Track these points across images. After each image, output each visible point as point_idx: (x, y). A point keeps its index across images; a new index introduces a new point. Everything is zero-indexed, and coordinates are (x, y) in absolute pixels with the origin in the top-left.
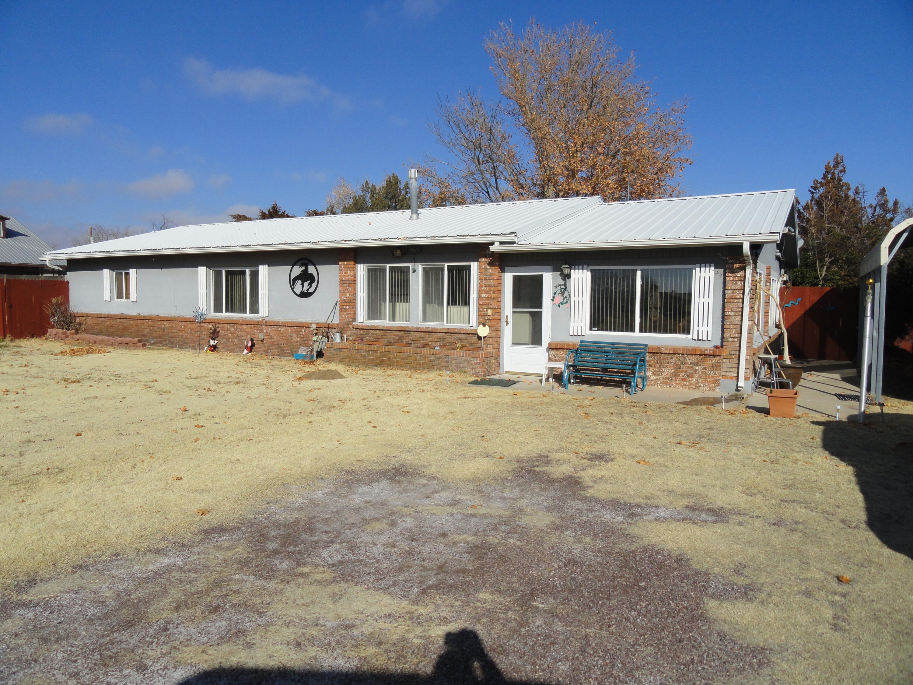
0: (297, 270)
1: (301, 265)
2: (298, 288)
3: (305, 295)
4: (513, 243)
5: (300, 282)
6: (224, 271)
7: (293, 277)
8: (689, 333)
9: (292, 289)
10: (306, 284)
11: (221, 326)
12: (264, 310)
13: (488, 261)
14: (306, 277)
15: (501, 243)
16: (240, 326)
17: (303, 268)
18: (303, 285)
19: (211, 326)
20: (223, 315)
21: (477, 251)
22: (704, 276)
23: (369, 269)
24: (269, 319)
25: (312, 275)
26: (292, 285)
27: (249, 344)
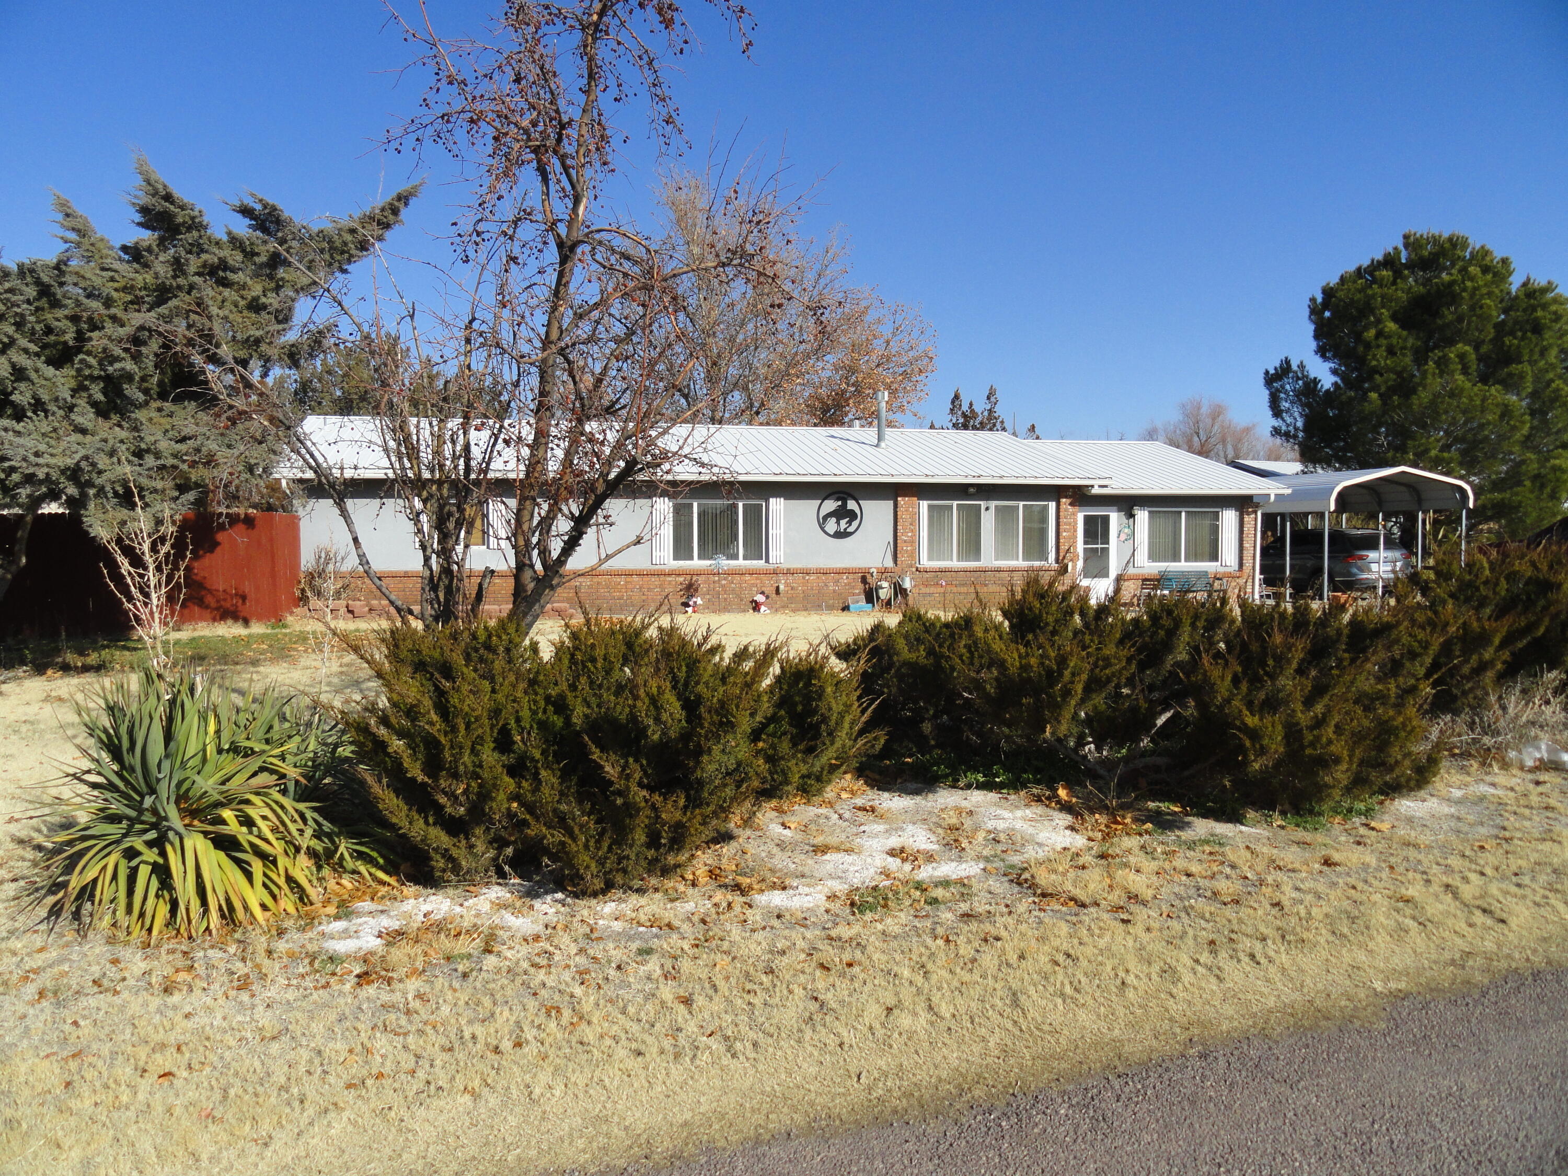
0: (830, 505)
1: (838, 499)
2: (831, 526)
3: (841, 535)
4: (1106, 486)
5: (834, 519)
6: (695, 504)
7: (822, 514)
8: (1217, 560)
9: (823, 529)
10: (843, 523)
11: (701, 579)
12: (778, 555)
13: (1069, 501)
14: (842, 513)
15: (1100, 486)
16: (737, 577)
17: (840, 503)
18: (838, 523)
19: (681, 579)
20: (696, 563)
21: (1056, 492)
22: (1229, 518)
23: (930, 506)
24: (785, 566)
25: (852, 511)
26: (822, 524)
27: (760, 598)
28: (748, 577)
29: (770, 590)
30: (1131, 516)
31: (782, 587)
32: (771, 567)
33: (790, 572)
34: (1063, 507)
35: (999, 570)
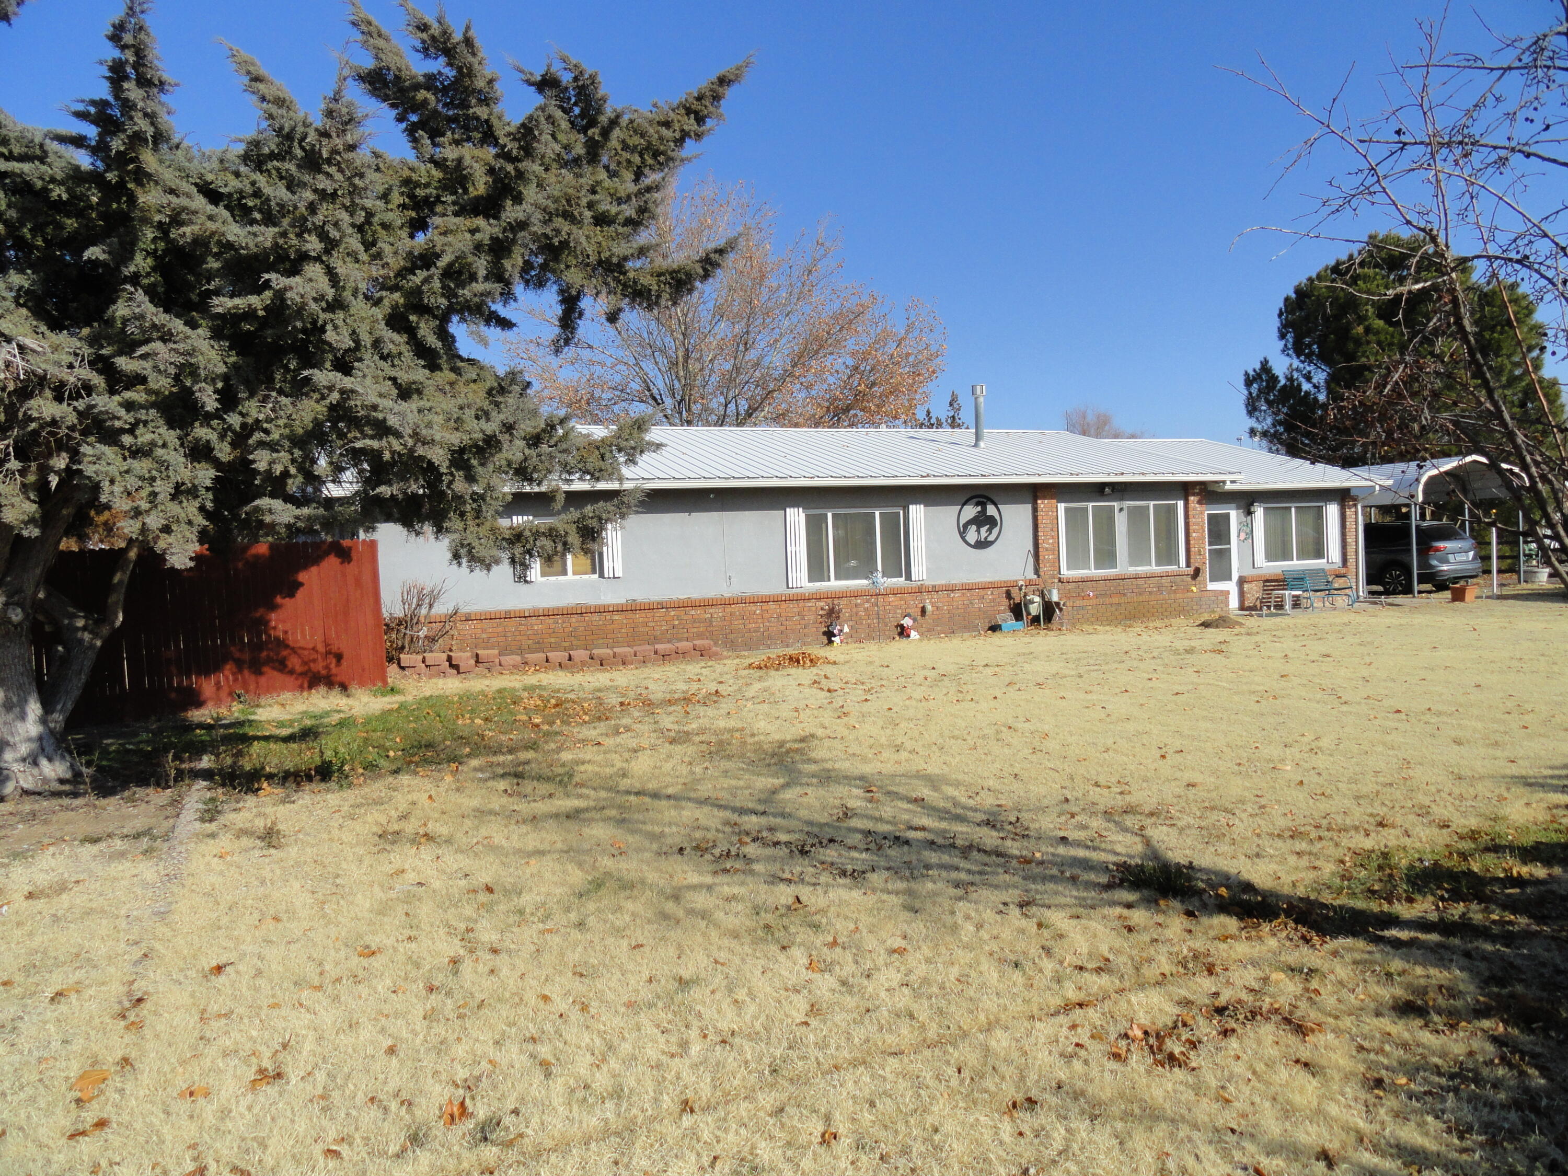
0: (970, 511)
1: (977, 504)
2: (972, 536)
3: (982, 545)
5: (974, 527)
6: (830, 515)
7: (962, 522)
8: (1323, 557)
9: (963, 538)
10: (984, 530)
11: (843, 602)
12: (920, 571)
13: (1198, 498)
14: (982, 520)
15: (1231, 482)
17: (979, 508)
18: (978, 531)
19: (822, 604)
20: (834, 584)
21: (1185, 489)
22: (1332, 511)
23: (1067, 509)
24: (929, 583)
25: (992, 517)
26: (963, 535)
27: (907, 622)
28: (891, 598)
29: (916, 612)
30: (1249, 513)
31: (929, 608)
32: (913, 584)
33: (935, 590)
34: (1191, 505)
35: (1137, 577)
